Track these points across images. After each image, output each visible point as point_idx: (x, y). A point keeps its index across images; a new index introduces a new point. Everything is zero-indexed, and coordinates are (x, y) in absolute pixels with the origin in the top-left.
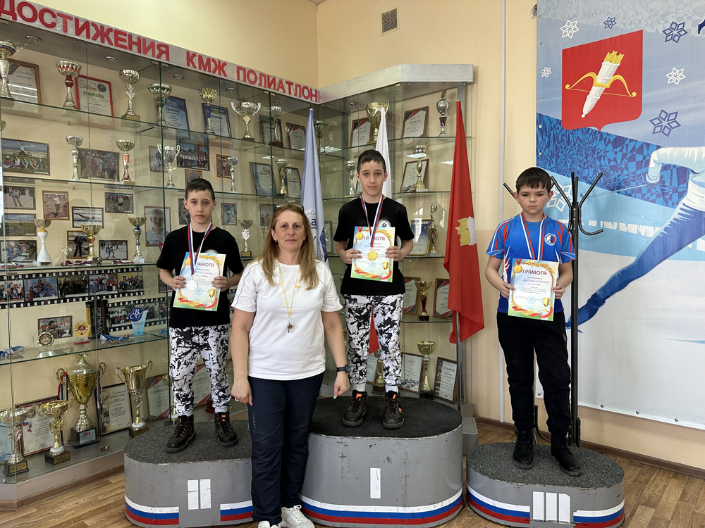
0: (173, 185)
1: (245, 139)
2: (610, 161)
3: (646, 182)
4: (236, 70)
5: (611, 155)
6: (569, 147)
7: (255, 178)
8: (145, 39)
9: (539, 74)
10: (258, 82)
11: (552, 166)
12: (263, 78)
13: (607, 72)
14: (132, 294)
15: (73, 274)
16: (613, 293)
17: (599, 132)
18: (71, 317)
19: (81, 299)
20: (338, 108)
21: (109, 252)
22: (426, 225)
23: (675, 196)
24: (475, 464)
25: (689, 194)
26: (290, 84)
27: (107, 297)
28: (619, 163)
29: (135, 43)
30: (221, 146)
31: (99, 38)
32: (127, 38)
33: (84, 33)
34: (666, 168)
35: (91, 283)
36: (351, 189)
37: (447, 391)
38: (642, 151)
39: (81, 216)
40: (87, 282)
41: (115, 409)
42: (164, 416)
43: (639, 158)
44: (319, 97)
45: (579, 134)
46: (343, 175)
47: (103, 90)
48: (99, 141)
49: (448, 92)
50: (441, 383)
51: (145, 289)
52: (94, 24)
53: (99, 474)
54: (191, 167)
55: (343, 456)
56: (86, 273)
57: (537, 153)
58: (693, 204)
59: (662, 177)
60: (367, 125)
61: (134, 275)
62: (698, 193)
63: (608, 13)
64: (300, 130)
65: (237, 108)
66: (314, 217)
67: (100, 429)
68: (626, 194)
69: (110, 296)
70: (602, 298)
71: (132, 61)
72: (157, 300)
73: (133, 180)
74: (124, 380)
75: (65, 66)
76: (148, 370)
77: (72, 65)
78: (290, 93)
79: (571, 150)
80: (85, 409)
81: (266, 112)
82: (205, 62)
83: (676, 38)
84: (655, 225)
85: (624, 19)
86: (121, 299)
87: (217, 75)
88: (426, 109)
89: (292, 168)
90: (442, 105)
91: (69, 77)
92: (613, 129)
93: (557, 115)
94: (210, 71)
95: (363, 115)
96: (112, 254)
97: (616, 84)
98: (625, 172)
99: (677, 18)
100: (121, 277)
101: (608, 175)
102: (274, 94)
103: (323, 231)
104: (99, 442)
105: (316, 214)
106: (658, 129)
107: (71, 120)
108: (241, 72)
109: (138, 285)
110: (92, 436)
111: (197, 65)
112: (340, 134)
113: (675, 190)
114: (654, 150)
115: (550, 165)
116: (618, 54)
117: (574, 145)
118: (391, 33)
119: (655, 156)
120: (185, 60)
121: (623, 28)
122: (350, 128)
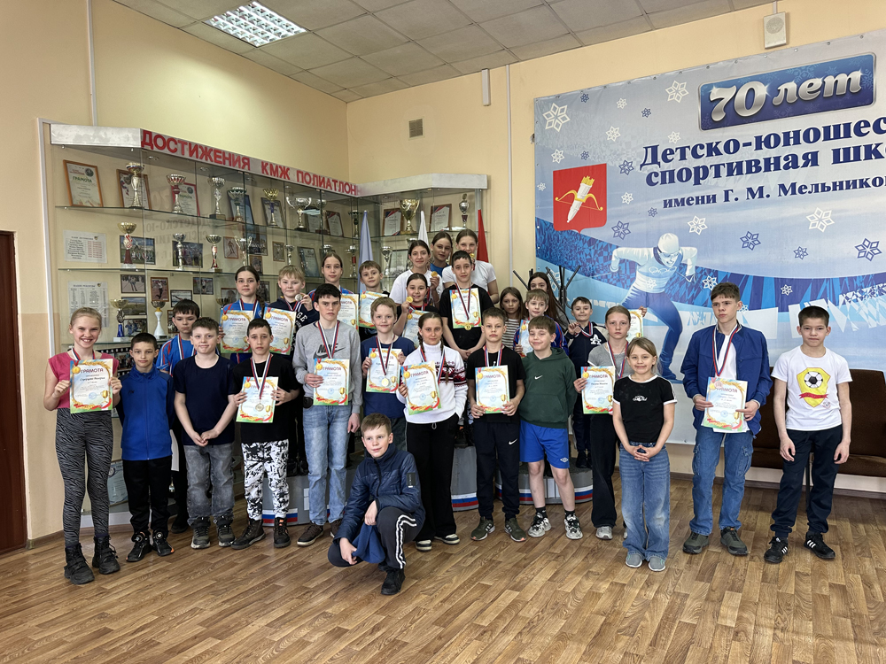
1: (298, 229)
2: (586, 255)
3: (610, 271)
4: (296, 173)
5: (587, 251)
6: (559, 244)
8: (234, 154)
9: (536, 188)
10: (312, 182)
11: (547, 257)
12: (315, 179)
13: (584, 191)
17: (579, 234)
25: (637, 280)
26: (335, 181)
28: (592, 257)
29: (227, 158)
31: (204, 157)
32: (221, 155)
33: (195, 154)
34: (622, 261)
38: (608, 248)
43: (605, 254)
44: (358, 191)
45: (565, 234)
47: (191, 191)
49: (468, 196)
52: (201, 146)
57: (537, 248)
58: (640, 287)
60: (398, 214)
62: (642, 279)
63: (584, 148)
64: (336, 216)
65: (291, 202)
68: (598, 279)
71: (222, 171)
78: (335, 189)
82: (275, 169)
83: (627, 172)
85: (594, 153)
87: (282, 179)
88: (449, 206)
90: (463, 206)
91: (176, 187)
92: (589, 232)
93: (551, 220)
94: (278, 176)
95: (395, 206)
97: (590, 199)
98: (597, 264)
99: (628, 158)
101: (585, 266)
102: (323, 191)
106: (617, 234)
111: (269, 172)
112: (373, 220)
113: (628, 277)
114: (615, 249)
115: (545, 256)
116: (590, 179)
117: (562, 243)
119: (615, 253)
120: (260, 168)
121: (593, 161)
122: (382, 216)
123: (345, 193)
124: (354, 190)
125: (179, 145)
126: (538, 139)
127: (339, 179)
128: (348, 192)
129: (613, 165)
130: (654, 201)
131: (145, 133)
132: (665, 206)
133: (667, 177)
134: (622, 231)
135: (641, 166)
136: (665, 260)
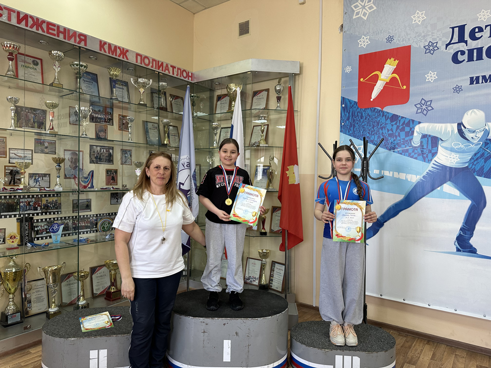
0: (86, 135)
1: (139, 104)
2: (388, 131)
3: (412, 146)
4: (135, 56)
5: (389, 127)
6: (362, 120)
7: (146, 132)
8: (69, 30)
9: (343, 71)
10: (151, 65)
11: (351, 132)
12: (154, 62)
13: (388, 72)
14: (52, 213)
15: (8, 197)
16: (389, 219)
17: (382, 111)
18: (5, 229)
19: (13, 216)
20: (207, 86)
21: (36, 182)
22: (266, 169)
23: (430, 155)
24: (296, 336)
25: (439, 155)
26: (174, 67)
27: (33, 215)
28: (394, 132)
29: (61, 32)
30: (123, 108)
31: (35, 27)
32: (56, 28)
33: (24, 23)
34: (424, 136)
35: (22, 204)
36: (215, 142)
37: (277, 284)
38: (410, 124)
39: (16, 155)
40: (18, 203)
41: (36, 298)
42: (73, 303)
43: (407, 129)
44: (194, 77)
45: (369, 111)
46: (209, 133)
47: (37, 64)
48: (31, 101)
49: (283, 80)
50: (274, 279)
51: (62, 210)
52: (32, 17)
53: (22, 347)
54: (100, 122)
55: (204, 332)
56: (17, 197)
57: (341, 124)
58: (441, 161)
59: (421, 142)
60: (227, 99)
61: (55, 199)
62: (444, 154)
63: (389, 33)
64: (179, 100)
65: (135, 82)
66: (188, 161)
67: (24, 313)
68: (398, 152)
69: (35, 215)
70: (382, 222)
71: (59, 45)
72: (71, 218)
73: (56, 130)
74: (44, 277)
75: (8, 45)
76: (63, 269)
77: (14, 45)
78: (173, 74)
79: (363, 122)
80: (13, 298)
81: (156, 86)
82: (113, 49)
83: (432, 52)
84: (416, 175)
85: (399, 37)
86: (44, 217)
87: (121, 58)
88: (268, 90)
89: (173, 126)
90: (278, 88)
91: (11, 54)
92: (391, 109)
93: (355, 98)
94: (116, 55)
95: (224, 92)
96: (38, 183)
97: (393, 79)
98: (398, 138)
99: (433, 39)
100: (44, 201)
101: (387, 140)
102: (162, 74)
103: (195, 171)
104: (23, 322)
105: (190, 159)
106: (419, 111)
107: (11, 85)
108: (139, 58)
109: (57, 207)
110: (18, 318)
111: (107, 50)
112: (208, 104)
113: (430, 152)
114: (417, 125)
115: (349, 132)
116: (395, 60)
117: (366, 119)
118: (245, 37)
119: (417, 128)
120: (98, 47)
121: (398, 43)
122: (215, 101)
123: (182, 78)
124: (191, 77)
125: (6, 12)
127: (177, 66)
128: (185, 78)
129: (417, 46)
130: (459, 79)
132: (472, 83)
133: (475, 54)
134: (425, 108)
135: (447, 45)
136: (469, 135)
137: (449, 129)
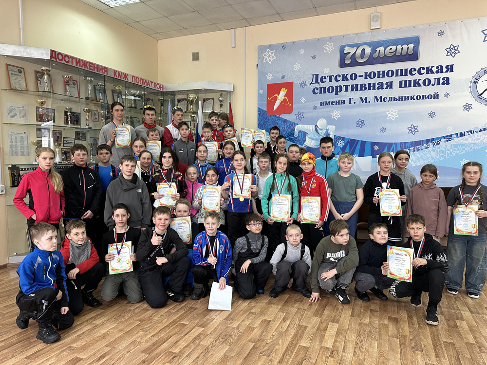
1: (131, 107)
2: (283, 128)
3: (294, 136)
4: (132, 77)
5: (283, 126)
6: (269, 121)
10: (140, 82)
12: (142, 80)
13: (282, 95)
17: (279, 117)
25: (306, 141)
29: (95, 68)
31: (84, 66)
32: (93, 65)
33: (79, 64)
38: (293, 125)
39: (66, 141)
43: (292, 127)
44: (164, 88)
45: (272, 117)
47: (75, 84)
49: (223, 94)
57: (258, 123)
60: (185, 102)
62: (309, 141)
63: (283, 73)
65: (128, 93)
71: (92, 74)
78: (152, 87)
83: (303, 87)
85: (288, 76)
87: (124, 80)
88: (213, 99)
90: (220, 99)
91: (68, 81)
92: (284, 116)
93: (265, 109)
94: (122, 78)
95: (184, 97)
98: (288, 132)
99: (304, 79)
106: (297, 118)
111: (117, 76)
114: (296, 125)
115: (262, 128)
116: (285, 89)
118: (197, 62)
119: (296, 127)
120: (113, 74)
121: (287, 80)
122: (176, 102)
123: (157, 89)
124: (162, 88)
125: (70, 59)
126: (259, 67)
127: (154, 81)
128: (158, 89)
129: (297, 83)
130: (316, 102)
131: (52, 51)
132: (321, 105)
133: (323, 90)
134: (300, 116)
135: (310, 84)
136: (320, 132)
137: (311, 128)
